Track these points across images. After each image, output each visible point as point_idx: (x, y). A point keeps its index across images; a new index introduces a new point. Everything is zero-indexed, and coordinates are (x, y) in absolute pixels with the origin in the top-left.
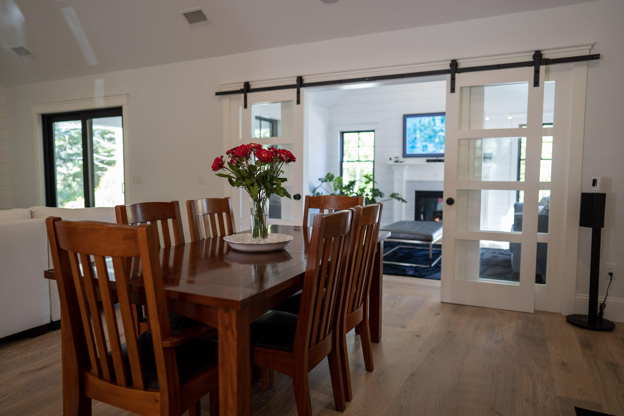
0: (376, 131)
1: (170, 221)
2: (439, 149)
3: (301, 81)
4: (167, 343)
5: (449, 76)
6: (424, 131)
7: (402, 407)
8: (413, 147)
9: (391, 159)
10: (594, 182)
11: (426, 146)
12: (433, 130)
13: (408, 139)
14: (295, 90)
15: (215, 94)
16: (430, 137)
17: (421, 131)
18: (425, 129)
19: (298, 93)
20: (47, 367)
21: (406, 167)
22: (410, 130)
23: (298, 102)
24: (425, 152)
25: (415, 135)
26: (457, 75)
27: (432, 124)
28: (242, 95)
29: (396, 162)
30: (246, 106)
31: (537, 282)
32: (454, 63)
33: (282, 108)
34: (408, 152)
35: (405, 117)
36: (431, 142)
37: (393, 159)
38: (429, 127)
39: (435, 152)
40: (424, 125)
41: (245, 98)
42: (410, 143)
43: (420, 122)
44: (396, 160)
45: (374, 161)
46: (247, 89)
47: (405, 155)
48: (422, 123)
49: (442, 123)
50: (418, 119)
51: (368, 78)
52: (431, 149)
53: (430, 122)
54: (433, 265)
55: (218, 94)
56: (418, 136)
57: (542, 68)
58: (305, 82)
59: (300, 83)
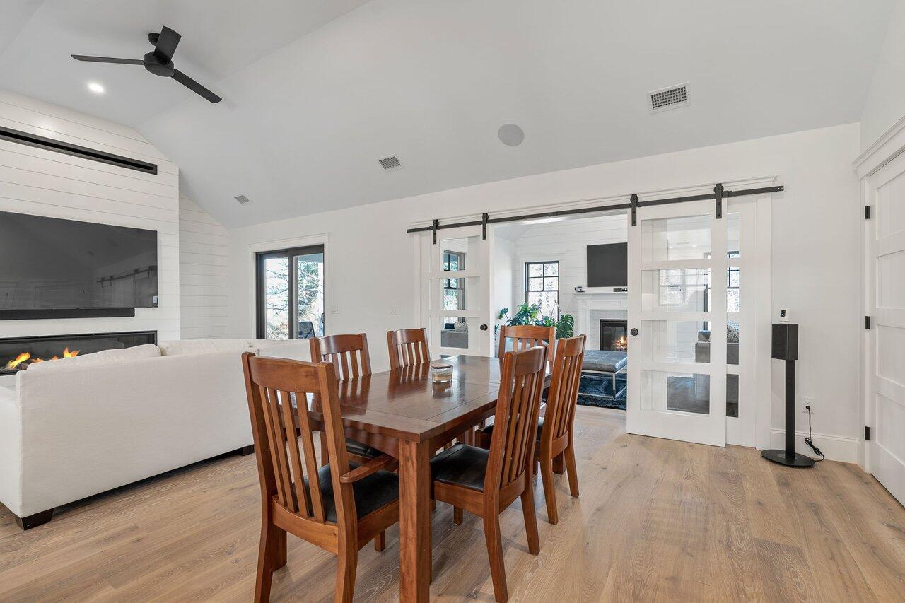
0: (559, 262)
1: (358, 352)
3: (486, 217)
4: (345, 479)
5: (630, 210)
7: (588, 543)
9: (575, 289)
10: (783, 313)
14: (481, 226)
15: (406, 231)
19: (484, 228)
20: (252, 485)
21: (589, 296)
23: (484, 237)
26: (638, 209)
28: (432, 232)
30: (435, 242)
31: (728, 414)
32: (635, 198)
33: (469, 243)
35: (589, 248)
37: (578, 289)
41: (435, 234)
44: (581, 290)
45: (558, 291)
46: (436, 226)
47: (590, 285)
51: (551, 213)
54: (617, 396)
55: (409, 231)
57: (724, 200)
58: (490, 218)
59: (486, 220)
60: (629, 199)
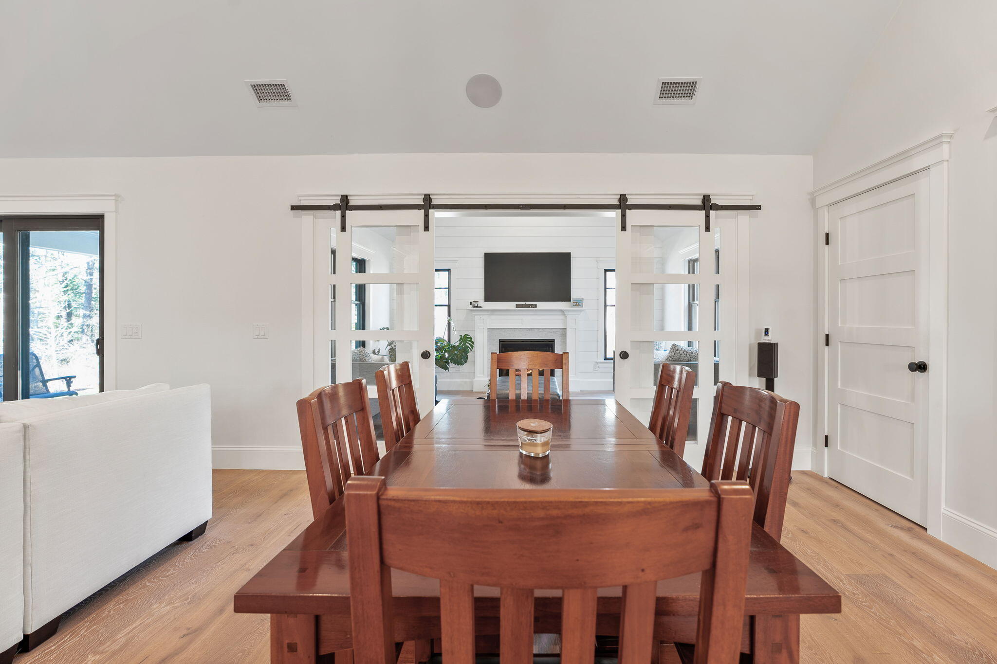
0: (451, 271)
3: (429, 201)
5: (619, 212)
9: (471, 304)
10: (767, 331)
14: (422, 212)
15: (289, 208)
19: (427, 216)
21: (489, 313)
23: (426, 228)
28: (338, 213)
30: (343, 229)
32: (624, 198)
33: (399, 234)
41: (343, 217)
44: (476, 305)
45: (448, 306)
46: (345, 204)
51: (523, 205)
55: (294, 208)
57: (712, 213)
59: (428, 204)
60: (618, 200)
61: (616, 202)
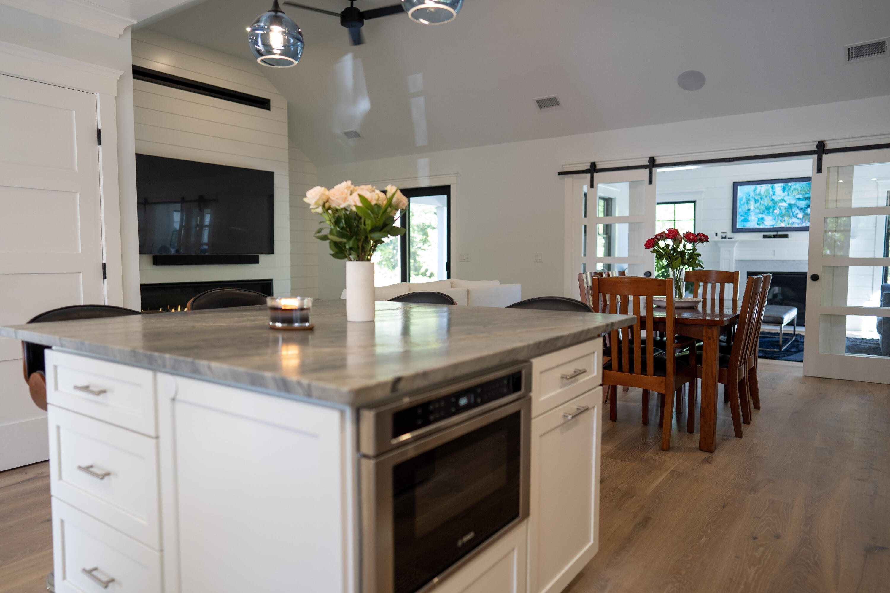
0: (697, 203)
2: (779, 222)
3: (653, 161)
5: (815, 156)
6: (760, 201)
8: (745, 221)
9: (716, 234)
11: (763, 219)
12: (772, 200)
13: (739, 210)
14: (647, 170)
15: (557, 174)
16: (768, 208)
17: (756, 201)
18: (762, 199)
19: (651, 173)
21: (737, 244)
22: (741, 200)
23: (650, 182)
24: (761, 226)
25: (748, 206)
26: (824, 156)
27: (771, 193)
28: (589, 175)
29: (723, 238)
30: (592, 185)
32: (821, 144)
34: (739, 226)
35: (736, 185)
36: (768, 214)
37: (720, 235)
38: (766, 197)
39: (773, 226)
40: (760, 194)
41: (592, 178)
42: (741, 216)
43: (755, 190)
44: (724, 236)
46: (593, 169)
47: (735, 230)
48: (758, 191)
49: (784, 192)
50: (753, 187)
52: (769, 222)
53: (767, 190)
54: (783, 349)
55: (560, 174)
56: (752, 208)
58: (658, 162)
59: (652, 164)
60: (815, 146)
61: (815, 148)
